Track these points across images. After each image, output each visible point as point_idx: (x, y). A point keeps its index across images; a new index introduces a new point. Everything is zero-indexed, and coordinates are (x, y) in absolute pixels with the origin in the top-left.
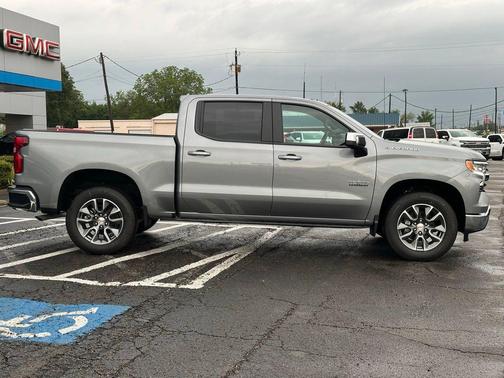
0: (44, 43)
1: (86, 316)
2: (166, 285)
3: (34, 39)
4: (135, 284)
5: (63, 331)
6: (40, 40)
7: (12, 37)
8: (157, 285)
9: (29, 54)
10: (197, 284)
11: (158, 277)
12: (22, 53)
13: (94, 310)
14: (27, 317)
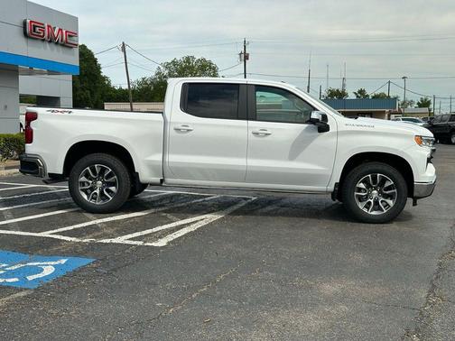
0: (64, 32)
1: (54, 266)
2: (135, 243)
3: (55, 28)
4: (108, 241)
5: (30, 278)
6: (60, 30)
7: (35, 27)
8: (127, 242)
9: (50, 42)
10: (162, 243)
11: (130, 236)
12: (43, 40)
13: (63, 261)
14: (4, 265)
